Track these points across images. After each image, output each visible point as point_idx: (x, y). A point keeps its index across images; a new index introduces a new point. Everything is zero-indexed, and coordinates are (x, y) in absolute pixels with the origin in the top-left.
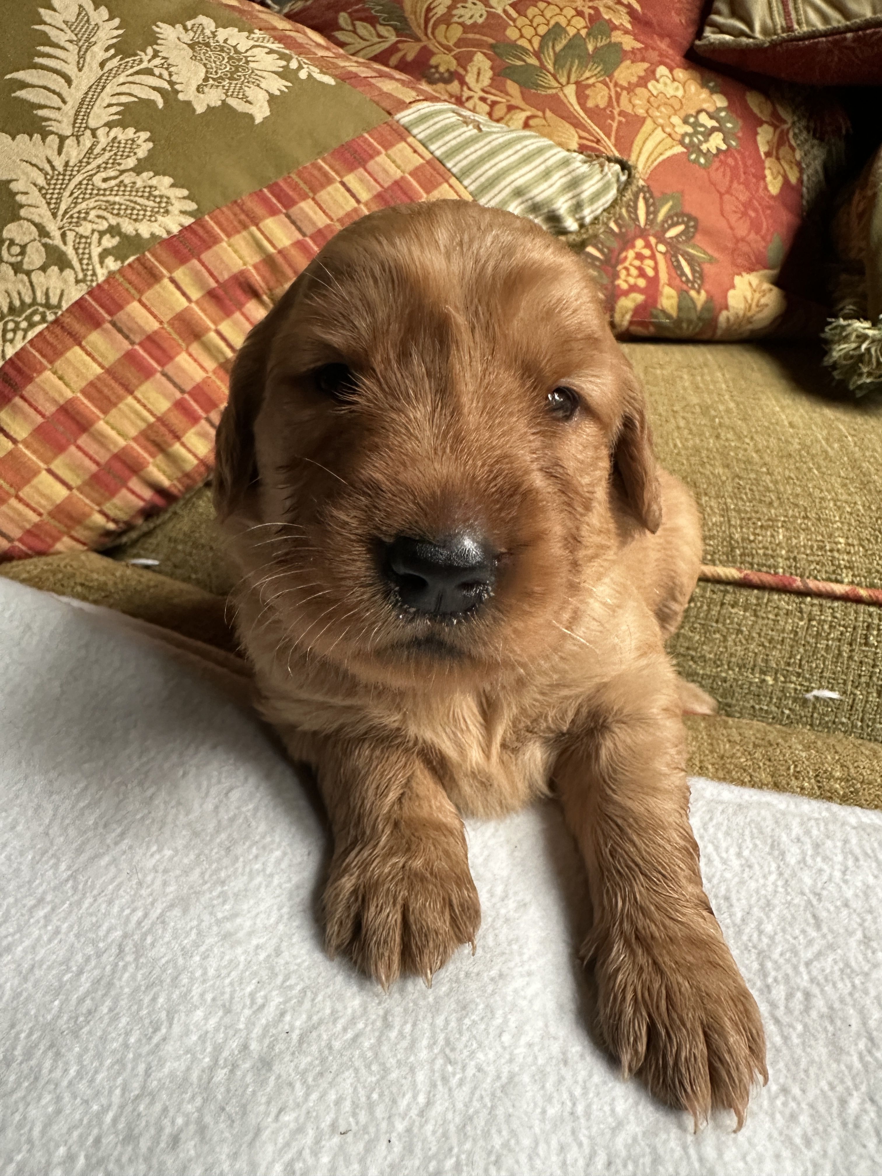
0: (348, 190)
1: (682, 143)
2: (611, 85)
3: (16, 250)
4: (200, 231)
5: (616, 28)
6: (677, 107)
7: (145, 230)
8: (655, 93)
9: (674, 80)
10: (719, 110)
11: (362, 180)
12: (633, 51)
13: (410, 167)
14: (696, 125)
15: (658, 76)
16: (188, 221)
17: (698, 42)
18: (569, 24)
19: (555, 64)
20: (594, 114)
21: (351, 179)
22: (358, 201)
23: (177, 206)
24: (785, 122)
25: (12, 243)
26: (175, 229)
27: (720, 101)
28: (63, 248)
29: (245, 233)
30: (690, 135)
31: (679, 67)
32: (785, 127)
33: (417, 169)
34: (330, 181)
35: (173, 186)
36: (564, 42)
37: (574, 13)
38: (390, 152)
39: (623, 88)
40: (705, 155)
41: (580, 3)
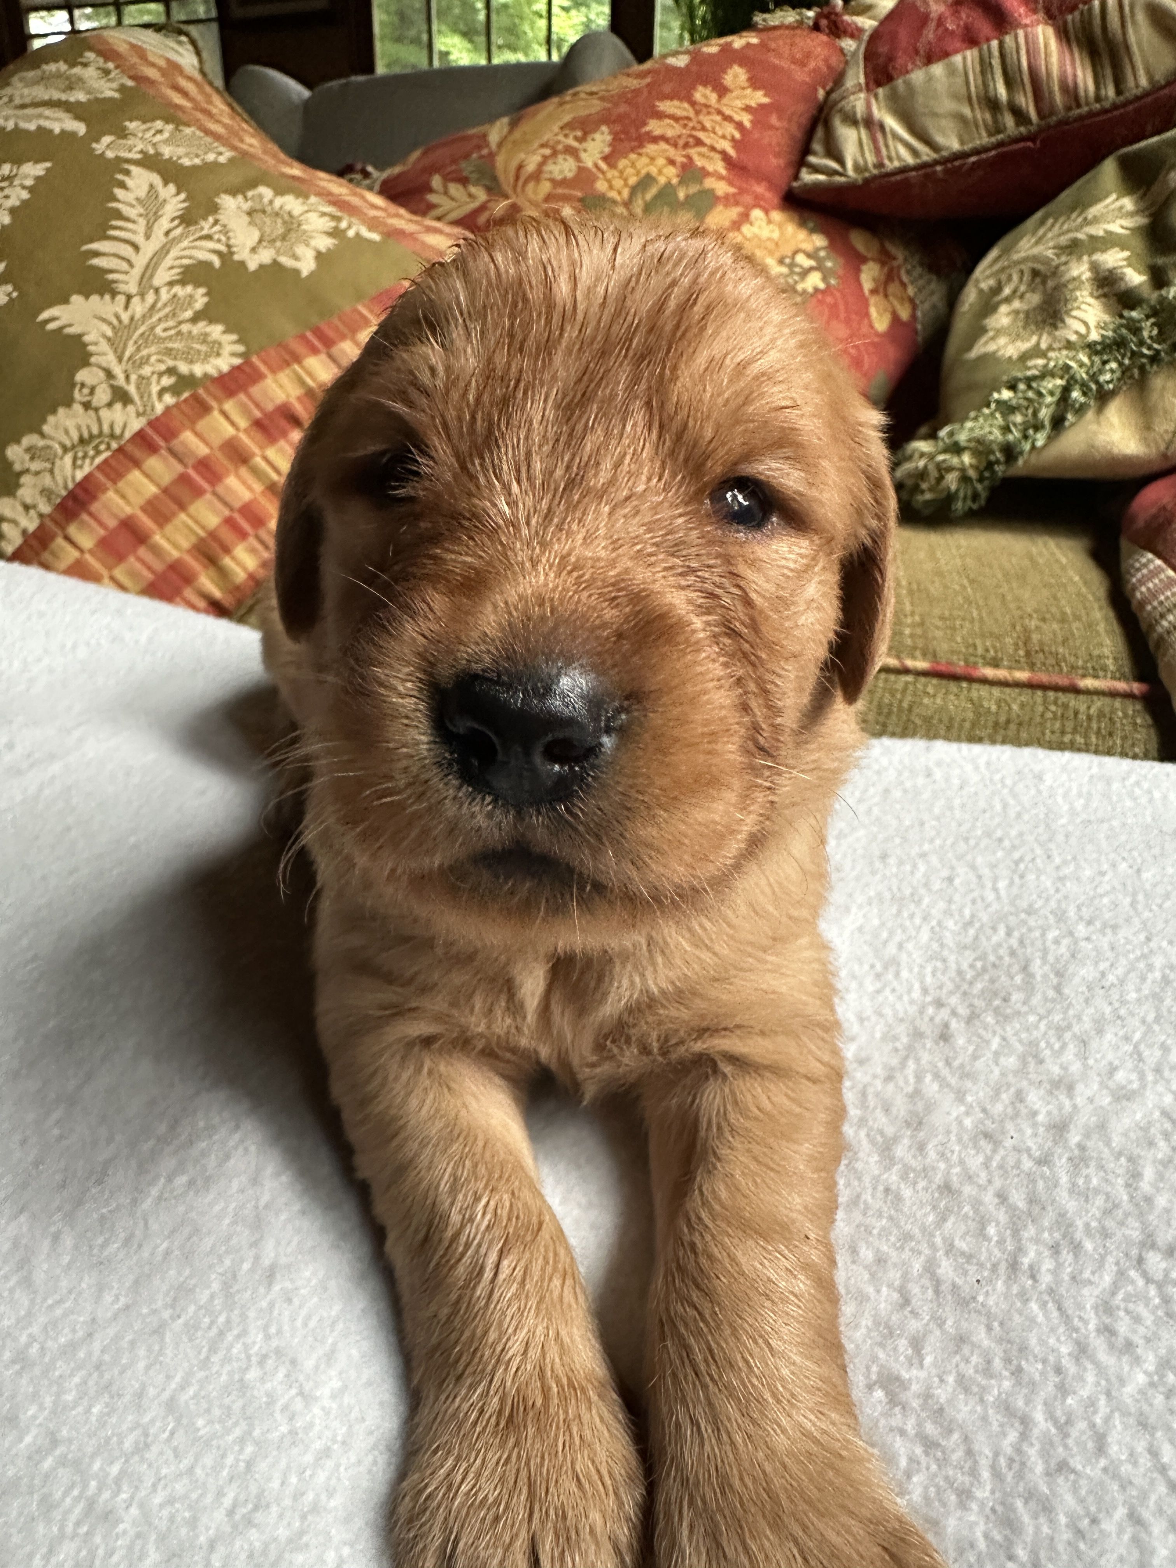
3: (86, 391)
4: (247, 369)
5: (709, 174)
6: (773, 248)
7: (198, 370)
8: (748, 236)
10: (818, 249)
12: (726, 196)
14: (792, 265)
15: (752, 219)
16: (237, 361)
17: (795, 184)
18: (660, 172)
19: (644, 212)
23: (228, 349)
24: (894, 259)
25: (83, 385)
26: (225, 368)
27: (819, 241)
28: (126, 387)
29: (287, 371)
30: (785, 276)
31: (774, 208)
32: (895, 263)
35: (224, 332)
36: (655, 191)
37: (666, 162)
40: (801, 294)
41: (671, 152)
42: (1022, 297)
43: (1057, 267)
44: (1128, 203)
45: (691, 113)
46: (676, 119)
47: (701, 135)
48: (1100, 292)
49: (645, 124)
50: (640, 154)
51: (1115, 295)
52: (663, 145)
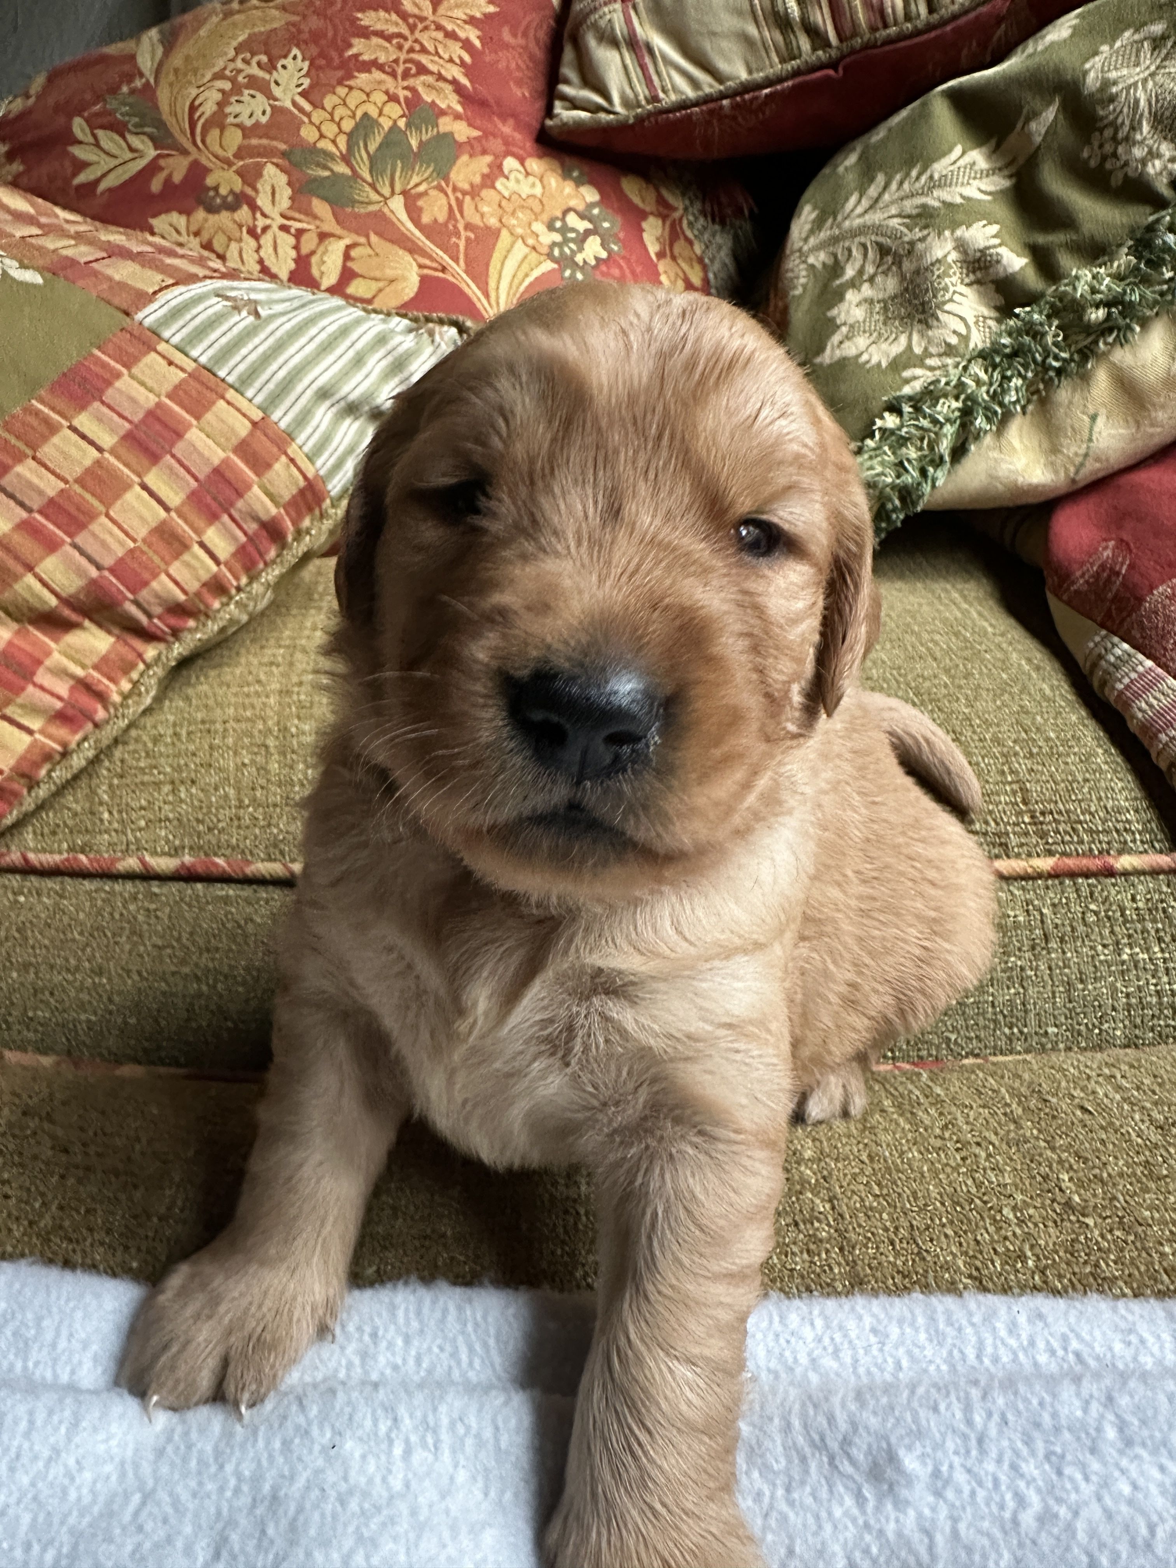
0: (83, 437)
1: (550, 256)
2: (449, 191)
5: (442, 113)
6: (537, 208)
8: (506, 194)
9: (527, 174)
10: (592, 205)
11: (100, 420)
12: (470, 142)
13: (168, 387)
14: (565, 230)
15: (506, 171)
17: (548, 122)
18: (381, 114)
19: (371, 172)
20: (432, 231)
21: (83, 421)
22: (100, 449)
24: (674, 209)
27: (590, 195)
30: (560, 245)
31: (530, 155)
32: (676, 216)
33: (177, 387)
34: (53, 429)
36: (379, 139)
37: (386, 98)
38: (135, 370)
39: (464, 193)
40: (582, 269)
41: (390, 83)
42: (871, 280)
43: (912, 243)
44: (978, 158)
45: (405, 31)
46: (388, 38)
47: (424, 59)
48: (972, 277)
49: (350, 46)
50: (351, 88)
51: (993, 282)
52: (377, 75)
